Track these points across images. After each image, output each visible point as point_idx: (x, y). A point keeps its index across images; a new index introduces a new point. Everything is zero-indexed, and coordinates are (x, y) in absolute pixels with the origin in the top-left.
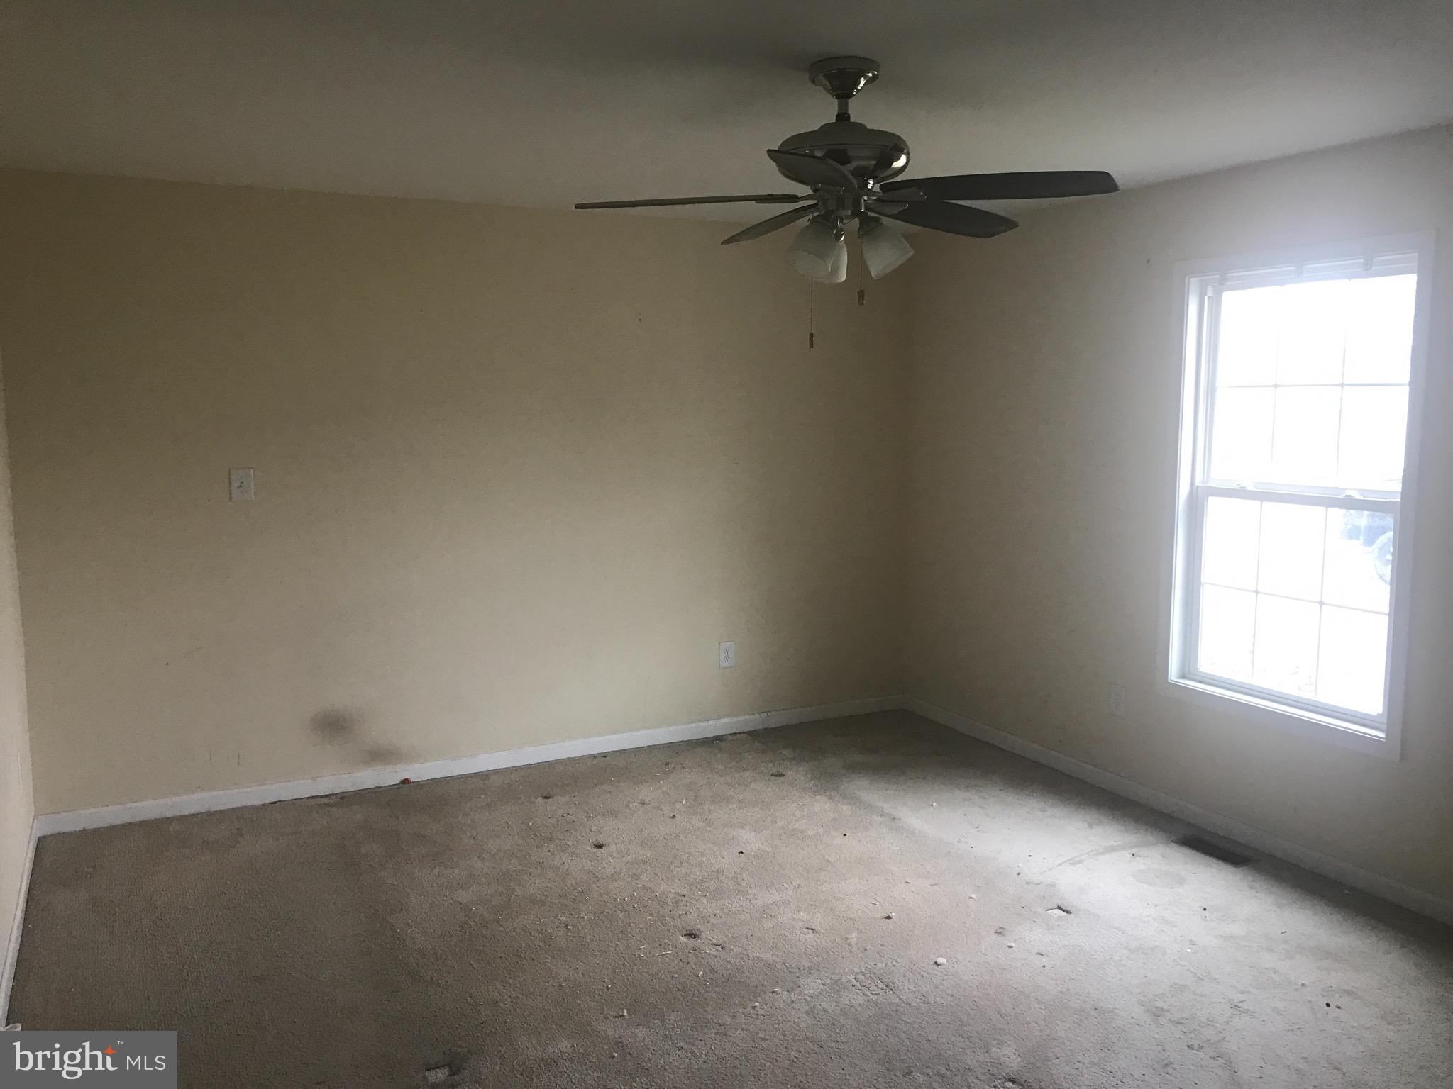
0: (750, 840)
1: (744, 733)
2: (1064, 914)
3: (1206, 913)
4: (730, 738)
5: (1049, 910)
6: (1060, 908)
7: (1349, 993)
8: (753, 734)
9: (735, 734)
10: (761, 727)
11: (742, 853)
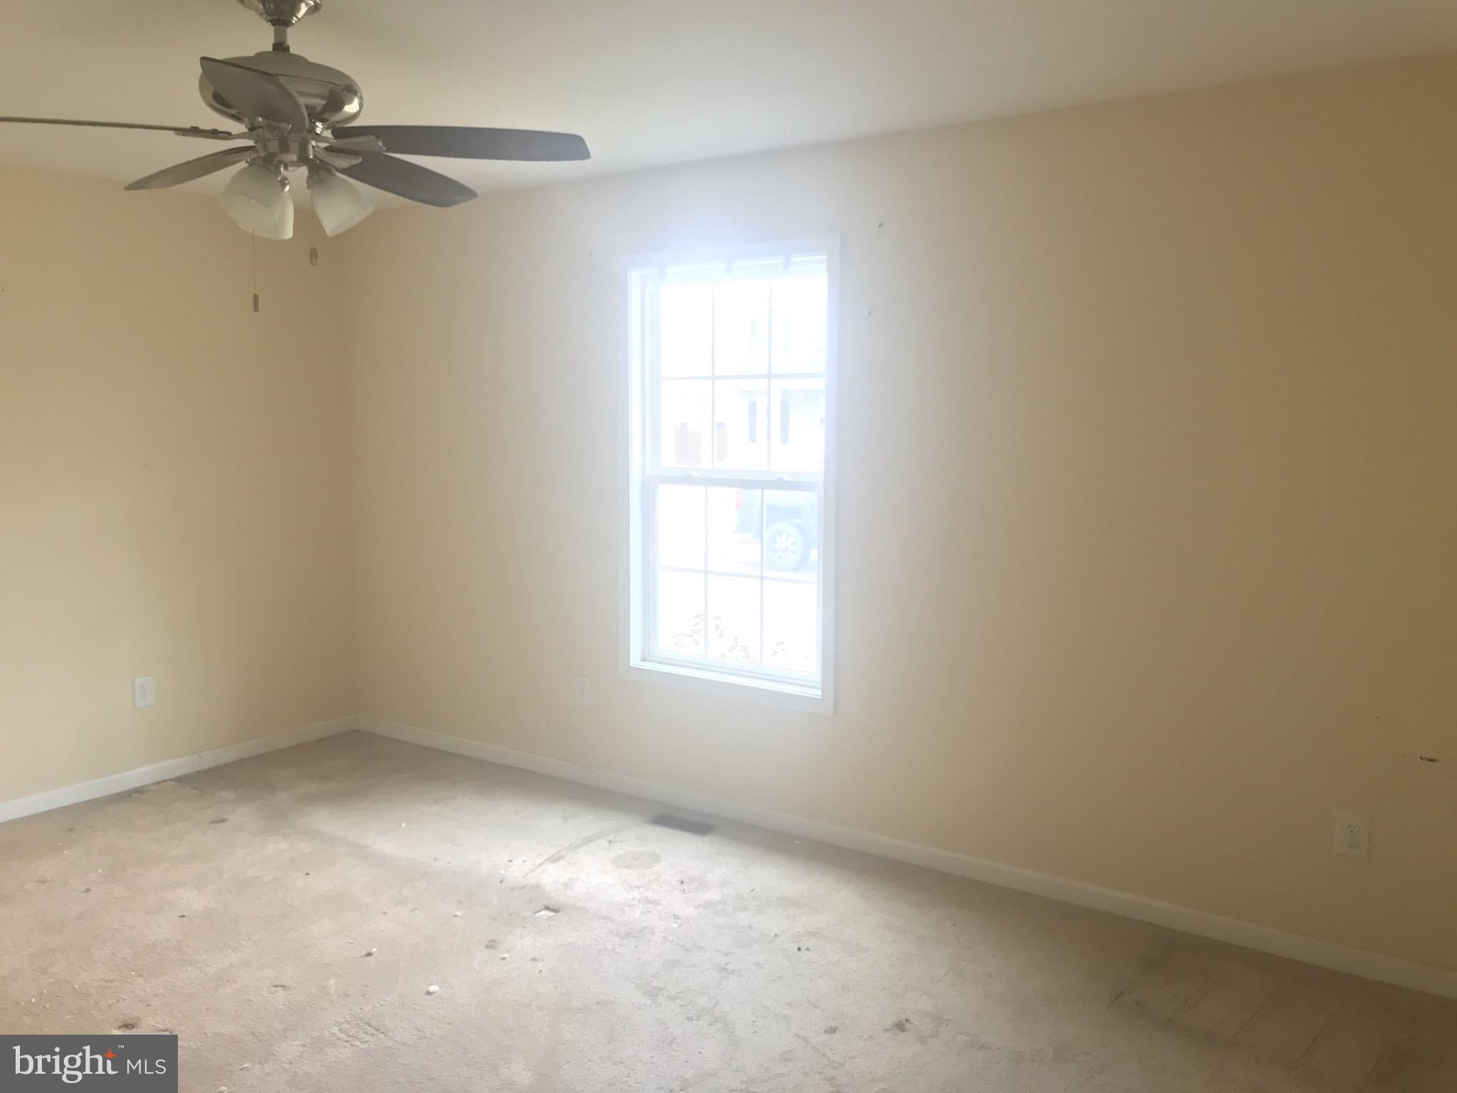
0: (192, 900)
1: (171, 780)
2: (552, 914)
3: (685, 886)
4: (153, 788)
5: (537, 912)
6: (547, 908)
7: (813, 934)
8: (182, 780)
9: (158, 783)
10: (192, 770)
11: (184, 916)
